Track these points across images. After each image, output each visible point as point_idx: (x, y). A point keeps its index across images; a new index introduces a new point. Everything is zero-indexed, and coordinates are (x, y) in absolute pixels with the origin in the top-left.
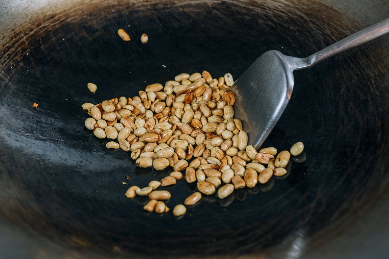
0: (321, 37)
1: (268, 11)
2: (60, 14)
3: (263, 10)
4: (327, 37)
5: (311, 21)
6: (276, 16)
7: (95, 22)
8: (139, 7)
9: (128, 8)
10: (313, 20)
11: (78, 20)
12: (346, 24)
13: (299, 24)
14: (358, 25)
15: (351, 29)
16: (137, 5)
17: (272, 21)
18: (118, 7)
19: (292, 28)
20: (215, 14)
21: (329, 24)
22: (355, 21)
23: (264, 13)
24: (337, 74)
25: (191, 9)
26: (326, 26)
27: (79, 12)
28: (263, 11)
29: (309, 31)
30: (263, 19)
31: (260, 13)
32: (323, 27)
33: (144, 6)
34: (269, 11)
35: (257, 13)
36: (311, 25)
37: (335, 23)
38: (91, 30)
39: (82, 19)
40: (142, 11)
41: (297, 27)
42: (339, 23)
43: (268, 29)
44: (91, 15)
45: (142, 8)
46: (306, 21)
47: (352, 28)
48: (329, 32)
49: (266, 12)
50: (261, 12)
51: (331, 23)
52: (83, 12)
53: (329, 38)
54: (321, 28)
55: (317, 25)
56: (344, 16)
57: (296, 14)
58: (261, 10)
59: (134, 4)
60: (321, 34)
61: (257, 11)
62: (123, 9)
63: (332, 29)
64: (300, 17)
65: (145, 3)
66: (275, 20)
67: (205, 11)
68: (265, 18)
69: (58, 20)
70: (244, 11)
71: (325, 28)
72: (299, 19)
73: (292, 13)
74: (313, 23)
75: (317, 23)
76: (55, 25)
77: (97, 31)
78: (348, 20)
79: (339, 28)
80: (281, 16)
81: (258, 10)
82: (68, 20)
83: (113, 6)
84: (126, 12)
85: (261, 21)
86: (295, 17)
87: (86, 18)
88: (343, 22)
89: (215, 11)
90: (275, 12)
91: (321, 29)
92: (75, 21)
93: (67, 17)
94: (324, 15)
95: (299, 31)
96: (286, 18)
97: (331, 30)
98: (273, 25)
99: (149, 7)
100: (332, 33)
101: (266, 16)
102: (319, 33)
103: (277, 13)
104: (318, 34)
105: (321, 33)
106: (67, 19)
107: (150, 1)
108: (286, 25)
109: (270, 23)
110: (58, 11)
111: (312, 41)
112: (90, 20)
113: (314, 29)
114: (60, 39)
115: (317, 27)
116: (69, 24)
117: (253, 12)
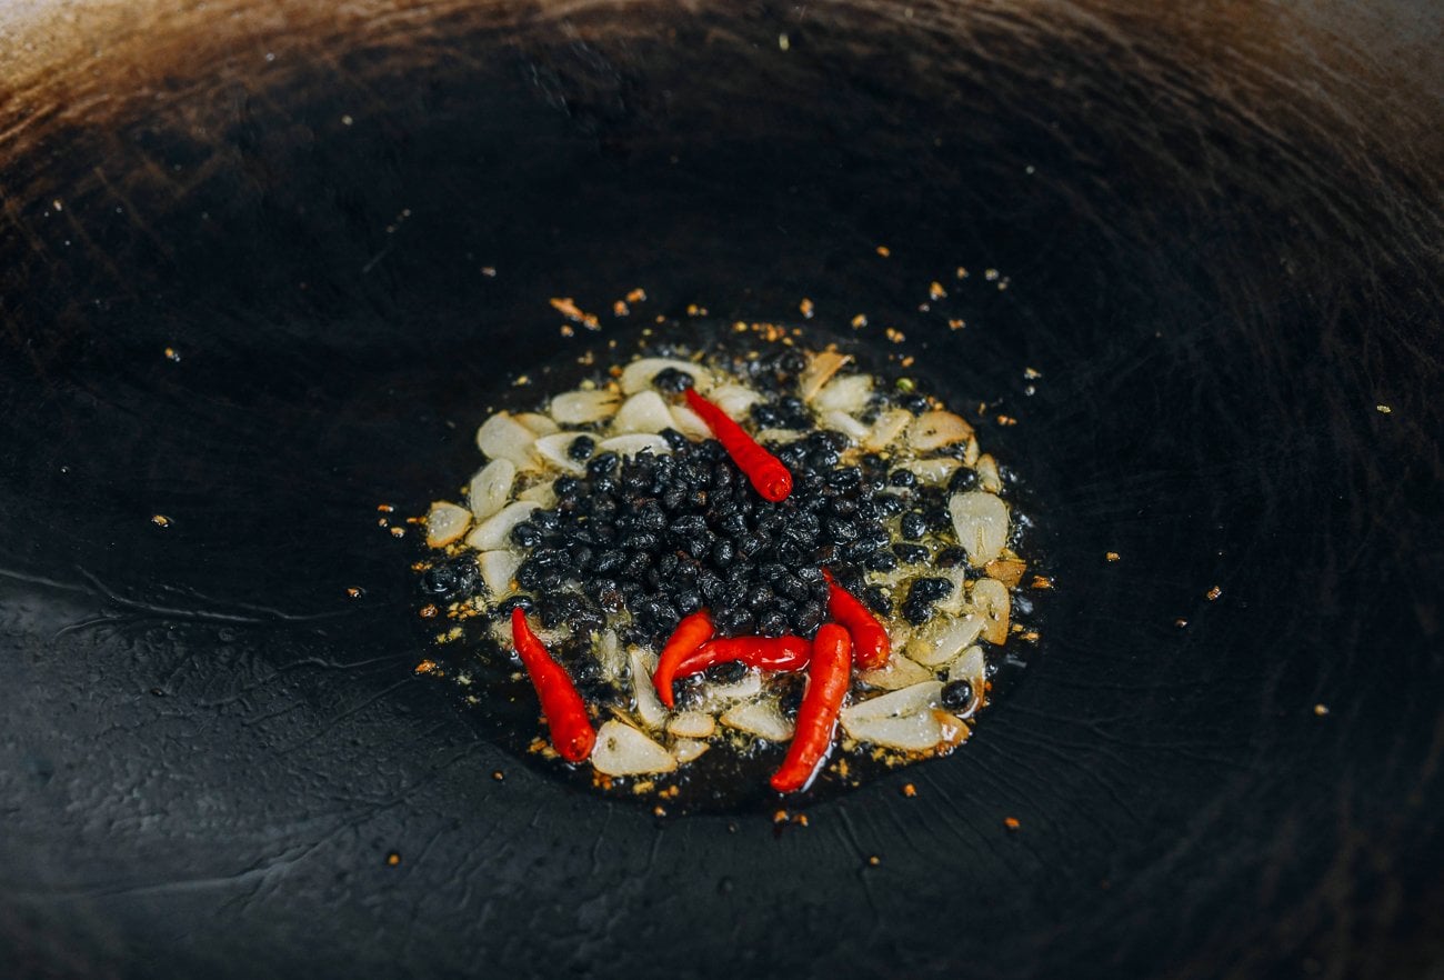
0: (1192, 113)
1: (946, 17)
2: (28, 87)
3: (924, 12)
4: (1217, 112)
5: (1139, 49)
6: (982, 36)
7: (192, 114)
8: (382, 32)
9: (332, 40)
10: (1147, 44)
11: (114, 109)
12: (1295, 52)
13: (1090, 63)
14: (1351, 52)
15: (1318, 70)
16: (372, 25)
17: (971, 58)
18: (290, 41)
19: (1059, 83)
20: (718, 41)
21: (1219, 58)
22: (1335, 39)
23: (930, 24)
24: (1290, 271)
25: (612, 27)
26: (1210, 67)
27: (119, 73)
28: (926, 18)
29: (1136, 94)
30: (930, 53)
31: (913, 26)
32: (1194, 72)
33: (404, 26)
34: (953, 14)
35: (901, 27)
36: (1143, 64)
37: (1248, 53)
38: (177, 152)
39: (132, 103)
40: (399, 50)
41: (1081, 80)
42: (1267, 51)
43: (958, 95)
44: (171, 83)
45: (398, 38)
46: (1116, 50)
47: (1326, 68)
48: (1224, 91)
49: (941, 22)
50: (918, 22)
51: (1231, 51)
52: (133, 71)
53: (1230, 117)
54: (1185, 73)
55: (1171, 64)
56: (1284, 19)
57: (1070, 23)
58: (915, 15)
59: (357, 21)
60: (1189, 102)
61: (900, 19)
62: (310, 48)
63: (1238, 78)
64: (1089, 32)
65: (410, 15)
66: (980, 51)
67: (672, 33)
68: (935, 45)
69: (21, 117)
70: (843, 22)
71: (1204, 73)
72: (1088, 42)
73: (1050, 20)
74: (1151, 56)
75: (1169, 56)
76: (13, 140)
77: (207, 151)
78: (1302, 33)
79: (1268, 71)
80: (1005, 36)
81: (903, 13)
82: (70, 114)
83: (268, 37)
84: (329, 57)
85: (920, 61)
86: (1068, 34)
87: (152, 99)
88: (1284, 45)
89: (716, 32)
90: (977, 21)
91: (1186, 81)
92: (102, 117)
93: (63, 97)
94: (1192, 18)
95: (1091, 94)
96: (1028, 41)
97: (1233, 81)
98: (977, 76)
99: (428, 31)
100: (1240, 94)
101: (944, 39)
102: (1181, 98)
103: (989, 24)
104: (1175, 101)
105: (1188, 95)
106: (61, 107)
107: (429, 5)
108: (1033, 73)
109: (961, 67)
110: (19, 77)
111: (1156, 134)
112: (172, 106)
113: (1158, 80)
114: (42, 202)
115: (1170, 73)
116: (72, 130)
117: (882, 26)
